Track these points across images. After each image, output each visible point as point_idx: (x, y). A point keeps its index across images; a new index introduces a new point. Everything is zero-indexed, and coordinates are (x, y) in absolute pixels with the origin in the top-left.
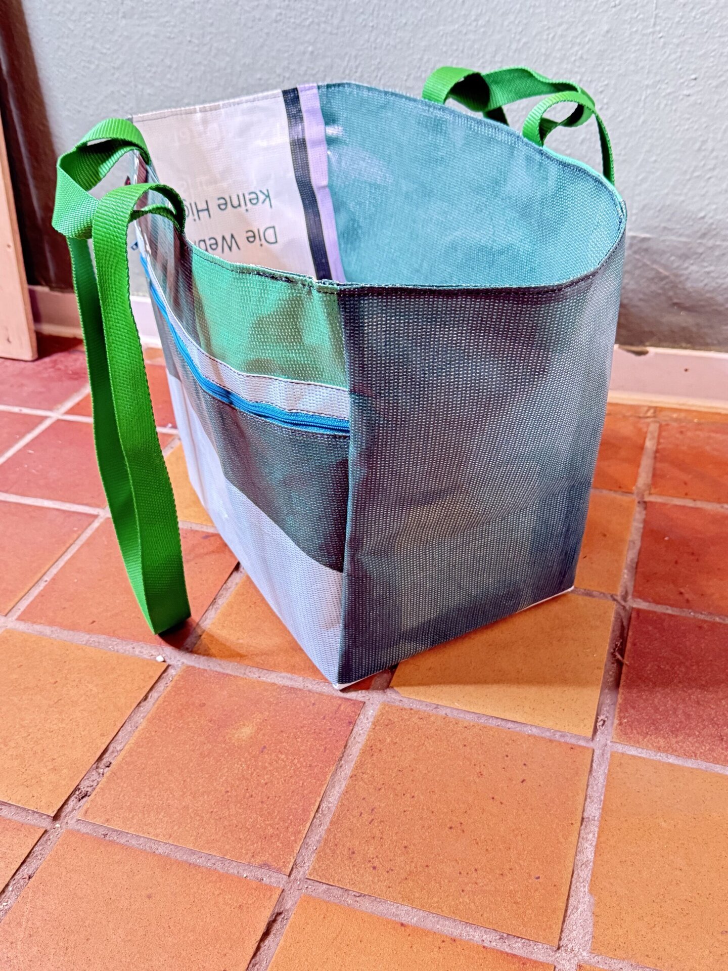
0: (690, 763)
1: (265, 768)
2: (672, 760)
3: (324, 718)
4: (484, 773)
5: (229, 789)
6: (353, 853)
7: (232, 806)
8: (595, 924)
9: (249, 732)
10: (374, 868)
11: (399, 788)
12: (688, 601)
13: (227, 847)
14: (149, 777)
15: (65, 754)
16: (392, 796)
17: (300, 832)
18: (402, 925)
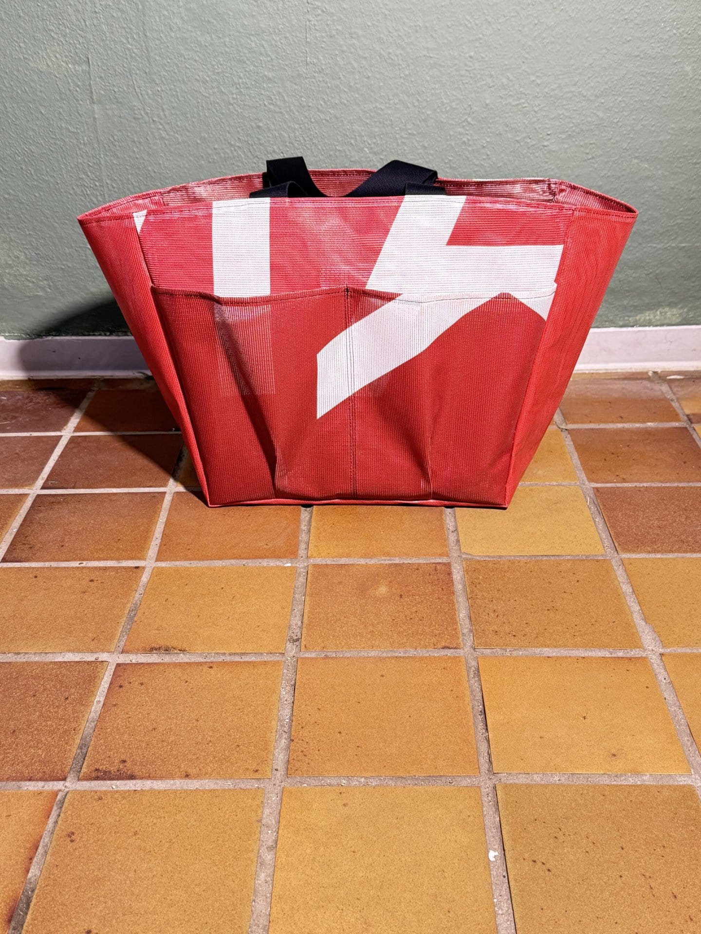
0: (671, 556)
1: (410, 605)
2: (659, 556)
3: (430, 575)
4: (552, 581)
5: (394, 618)
6: (496, 632)
7: (402, 625)
8: (659, 636)
9: (385, 590)
10: (514, 636)
11: (504, 598)
12: (624, 479)
13: (415, 644)
14: (334, 622)
15: (265, 622)
16: (502, 602)
17: (456, 629)
18: (548, 657)
